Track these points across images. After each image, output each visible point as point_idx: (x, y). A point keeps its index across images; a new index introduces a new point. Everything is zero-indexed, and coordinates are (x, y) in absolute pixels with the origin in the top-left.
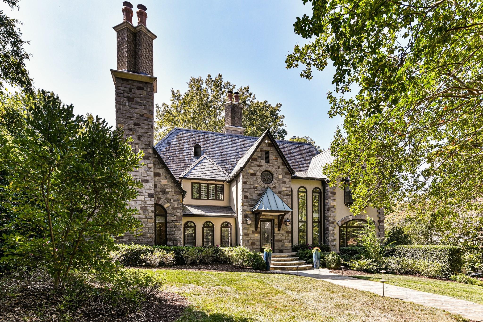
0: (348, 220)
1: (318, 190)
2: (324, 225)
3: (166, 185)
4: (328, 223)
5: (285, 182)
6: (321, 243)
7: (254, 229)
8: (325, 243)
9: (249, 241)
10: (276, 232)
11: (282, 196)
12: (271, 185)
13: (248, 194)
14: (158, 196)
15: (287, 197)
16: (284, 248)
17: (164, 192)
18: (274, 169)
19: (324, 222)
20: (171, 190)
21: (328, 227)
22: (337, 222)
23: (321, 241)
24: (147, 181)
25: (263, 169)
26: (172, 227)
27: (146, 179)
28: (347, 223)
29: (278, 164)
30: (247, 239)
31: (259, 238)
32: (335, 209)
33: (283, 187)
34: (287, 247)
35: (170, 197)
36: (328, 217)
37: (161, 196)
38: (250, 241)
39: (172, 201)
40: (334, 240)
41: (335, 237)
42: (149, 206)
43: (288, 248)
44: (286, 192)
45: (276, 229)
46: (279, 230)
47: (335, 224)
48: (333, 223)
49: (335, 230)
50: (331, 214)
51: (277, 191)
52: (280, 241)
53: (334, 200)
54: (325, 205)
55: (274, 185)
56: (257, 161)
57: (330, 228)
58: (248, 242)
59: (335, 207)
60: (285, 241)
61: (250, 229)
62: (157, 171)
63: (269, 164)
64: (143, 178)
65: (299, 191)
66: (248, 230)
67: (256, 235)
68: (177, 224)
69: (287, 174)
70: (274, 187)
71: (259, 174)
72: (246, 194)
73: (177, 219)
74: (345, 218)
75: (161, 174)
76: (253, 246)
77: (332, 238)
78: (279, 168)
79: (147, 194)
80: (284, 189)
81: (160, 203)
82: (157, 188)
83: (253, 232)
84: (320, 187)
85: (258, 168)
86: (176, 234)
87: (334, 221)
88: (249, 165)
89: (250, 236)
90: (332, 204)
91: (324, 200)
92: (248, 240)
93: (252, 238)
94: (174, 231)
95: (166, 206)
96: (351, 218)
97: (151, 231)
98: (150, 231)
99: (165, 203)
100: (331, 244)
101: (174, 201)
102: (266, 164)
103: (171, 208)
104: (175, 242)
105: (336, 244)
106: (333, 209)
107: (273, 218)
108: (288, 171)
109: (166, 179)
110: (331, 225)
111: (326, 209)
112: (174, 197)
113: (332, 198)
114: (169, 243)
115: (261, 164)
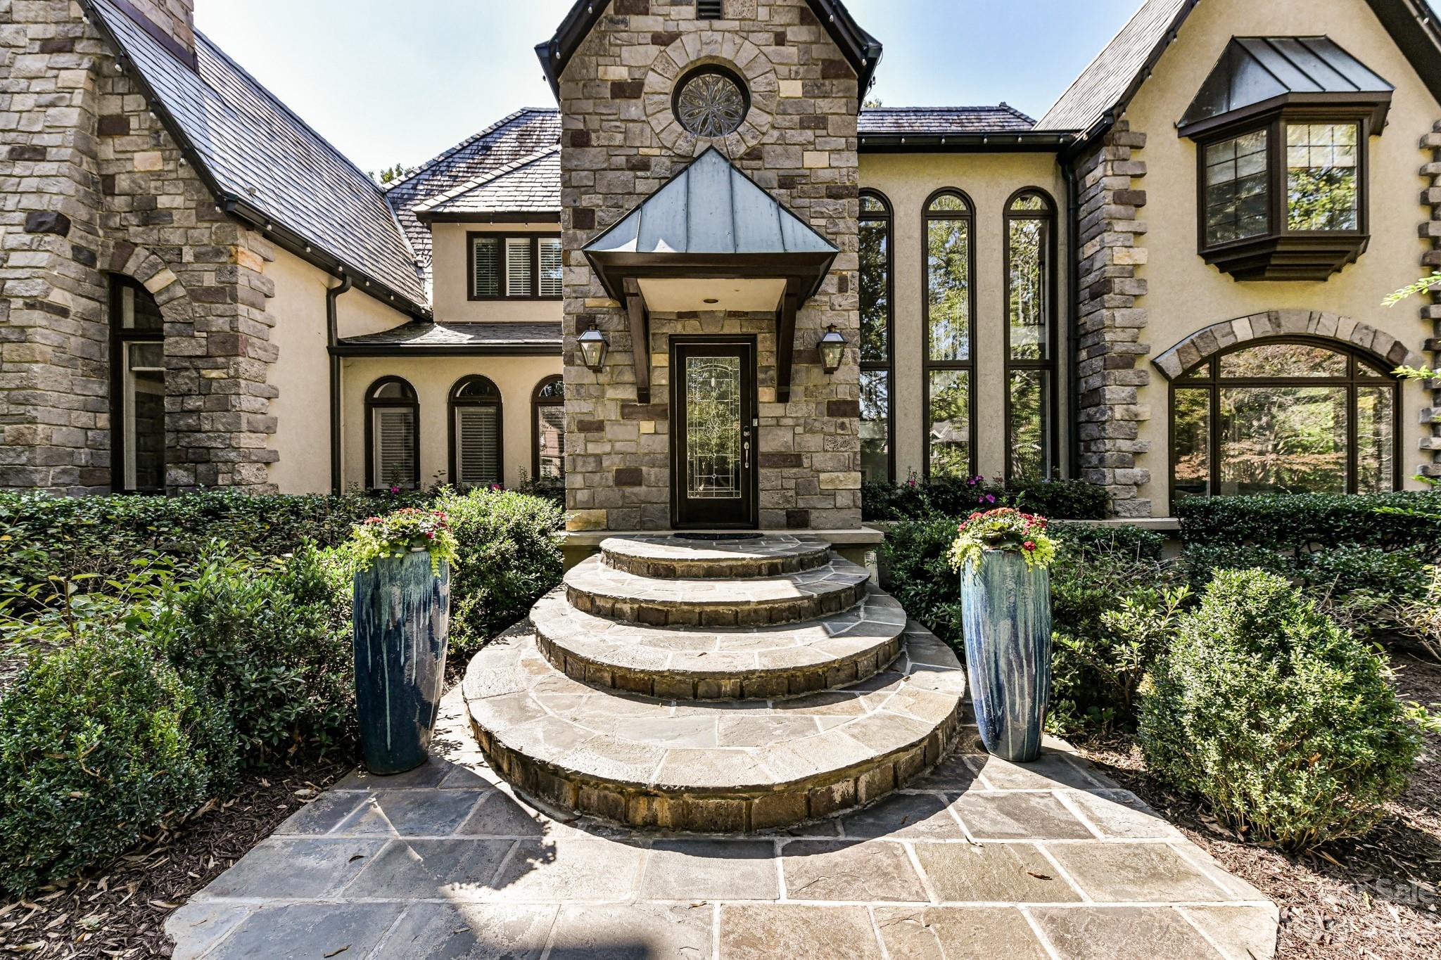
0: (1224, 342)
1: (1036, 203)
2: (1075, 377)
3: (158, 175)
4: (1098, 363)
5: (819, 122)
6: (1055, 475)
7: (630, 394)
8: (1076, 470)
9: (605, 464)
10: (763, 411)
11: (805, 202)
12: (733, 142)
13: (597, 200)
14: (120, 235)
15: (830, 206)
16: (815, 501)
17: (150, 214)
18: (749, 51)
19: (1074, 364)
20: (179, 201)
21: (1095, 382)
22: (1152, 355)
23: (1055, 461)
24: (39, 154)
25: (686, 53)
26: (188, 394)
27: (37, 141)
28: (1213, 360)
29: (777, 20)
30: (592, 449)
31: (661, 444)
32: (1142, 283)
33: (806, 146)
34: (832, 494)
35: (175, 238)
36: (1099, 330)
37: (136, 232)
38: (612, 464)
39: (188, 256)
40: (1137, 454)
41: (1143, 438)
42: (18, 273)
43: (841, 501)
44: (826, 175)
45: (766, 394)
46: (783, 397)
47: (1143, 364)
48: (1128, 361)
49: (1139, 399)
50: (1118, 313)
51: (772, 176)
52: (792, 459)
53: (1138, 234)
54: (1075, 272)
55: (752, 143)
56: (646, 12)
57: (1113, 393)
58: (599, 468)
59: (1140, 274)
60: (818, 460)
61: (611, 393)
62: (112, 106)
63: (717, 24)
64: (22, 139)
65: (927, 215)
66: (600, 397)
67: (647, 426)
68: (214, 374)
69: (830, 70)
70: (754, 154)
71: (659, 83)
72: (586, 201)
73: (213, 350)
74: (1206, 334)
75: (134, 123)
76: (628, 490)
77: (1126, 445)
78: (780, 40)
79: (20, 217)
80: (814, 160)
81: (130, 268)
82: (113, 194)
83: (627, 410)
84: (1048, 183)
85: (654, 50)
86: (207, 427)
87: (1133, 348)
88: (603, 35)
89: (610, 432)
90: (1122, 257)
91: (1075, 244)
92: (598, 458)
93: (618, 446)
94: (197, 411)
95: (155, 284)
96: (1243, 331)
97: (21, 409)
98: (14, 409)
99: (155, 270)
100: (1114, 478)
101: (197, 257)
102: (704, 24)
103: (180, 291)
104: (201, 468)
105: (1147, 476)
106: (1130, 287)
107: (747, 329)
108: (838, 55)
109: (157, 146)
110: (1117, 373)
111: (1085, 294)
112: (195, 233)
113: (1119, 227)
114: (176, 474)
115: (671, 27)
